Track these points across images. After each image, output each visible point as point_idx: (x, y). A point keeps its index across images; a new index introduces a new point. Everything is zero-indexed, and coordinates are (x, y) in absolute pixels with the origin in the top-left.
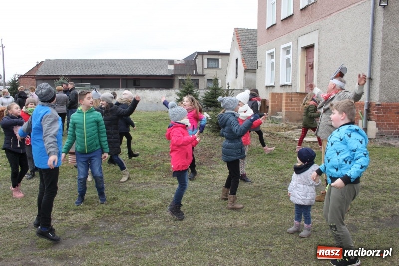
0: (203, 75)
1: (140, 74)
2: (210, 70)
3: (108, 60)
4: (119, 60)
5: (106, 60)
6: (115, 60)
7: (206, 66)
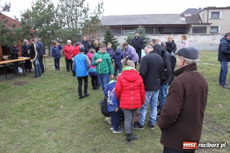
0: (208, 24)
1: (163, 24)
2: (213, 20)
3: (140, 15)
4: (148, 15)
5: (139, 15)
6: (145, 15)
7: (210, 18)
